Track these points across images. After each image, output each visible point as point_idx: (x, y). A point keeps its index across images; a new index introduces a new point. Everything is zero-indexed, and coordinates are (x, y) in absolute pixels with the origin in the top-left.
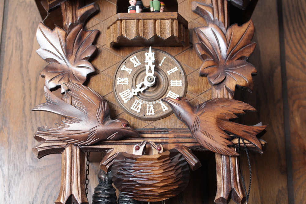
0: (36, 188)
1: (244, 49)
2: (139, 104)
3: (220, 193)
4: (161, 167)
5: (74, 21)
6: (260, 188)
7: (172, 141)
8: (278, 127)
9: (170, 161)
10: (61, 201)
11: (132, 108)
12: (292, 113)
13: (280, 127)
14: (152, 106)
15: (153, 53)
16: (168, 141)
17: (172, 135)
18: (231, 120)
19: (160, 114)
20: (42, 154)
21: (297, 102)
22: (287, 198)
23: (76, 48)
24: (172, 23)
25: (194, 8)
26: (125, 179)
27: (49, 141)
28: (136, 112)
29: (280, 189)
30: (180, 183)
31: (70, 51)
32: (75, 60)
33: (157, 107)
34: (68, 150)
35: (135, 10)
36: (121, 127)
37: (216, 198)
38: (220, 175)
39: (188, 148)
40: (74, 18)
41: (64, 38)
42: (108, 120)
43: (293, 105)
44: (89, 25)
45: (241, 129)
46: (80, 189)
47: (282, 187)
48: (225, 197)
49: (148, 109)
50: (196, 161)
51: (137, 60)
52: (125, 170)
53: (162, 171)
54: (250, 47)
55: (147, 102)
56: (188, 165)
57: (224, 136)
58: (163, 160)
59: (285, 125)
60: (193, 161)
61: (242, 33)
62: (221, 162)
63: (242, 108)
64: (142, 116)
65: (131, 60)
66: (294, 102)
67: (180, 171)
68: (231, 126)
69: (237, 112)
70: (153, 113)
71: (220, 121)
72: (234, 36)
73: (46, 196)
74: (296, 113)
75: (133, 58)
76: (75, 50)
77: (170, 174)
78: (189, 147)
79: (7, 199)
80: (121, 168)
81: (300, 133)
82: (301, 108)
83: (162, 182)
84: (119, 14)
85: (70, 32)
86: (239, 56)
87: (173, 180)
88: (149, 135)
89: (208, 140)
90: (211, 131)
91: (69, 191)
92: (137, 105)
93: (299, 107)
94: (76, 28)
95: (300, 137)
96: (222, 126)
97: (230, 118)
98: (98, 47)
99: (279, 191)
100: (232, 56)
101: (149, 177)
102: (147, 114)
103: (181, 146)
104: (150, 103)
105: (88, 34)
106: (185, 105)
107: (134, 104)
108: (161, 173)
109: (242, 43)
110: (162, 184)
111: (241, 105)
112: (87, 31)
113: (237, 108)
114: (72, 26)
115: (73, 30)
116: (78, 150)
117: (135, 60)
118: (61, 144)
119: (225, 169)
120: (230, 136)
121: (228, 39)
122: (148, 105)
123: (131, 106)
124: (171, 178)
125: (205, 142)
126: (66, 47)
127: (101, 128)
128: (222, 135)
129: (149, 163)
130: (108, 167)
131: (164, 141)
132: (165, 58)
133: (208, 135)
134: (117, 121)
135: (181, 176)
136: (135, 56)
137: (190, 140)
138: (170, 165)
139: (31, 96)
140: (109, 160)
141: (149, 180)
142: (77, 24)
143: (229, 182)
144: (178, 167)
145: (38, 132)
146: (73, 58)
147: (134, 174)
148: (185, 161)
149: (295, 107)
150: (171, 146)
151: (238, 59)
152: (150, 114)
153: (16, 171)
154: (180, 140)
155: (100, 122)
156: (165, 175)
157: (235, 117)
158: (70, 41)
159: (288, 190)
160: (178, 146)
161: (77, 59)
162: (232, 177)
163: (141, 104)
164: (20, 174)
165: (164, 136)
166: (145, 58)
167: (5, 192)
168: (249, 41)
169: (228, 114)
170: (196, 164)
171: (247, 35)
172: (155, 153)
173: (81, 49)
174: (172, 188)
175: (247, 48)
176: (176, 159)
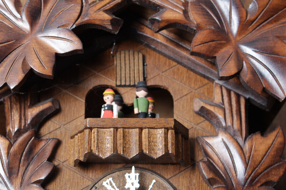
1: (271, 171)
5: (23, 125)
15: (138, 175)
23: (23, 166)
24: (166, 134)
25: (197, 108)
31: (15, 170)
32: (21, 183)
35: (112, 110)
40: (23, 121)
41: (6, 151)
44: (45, 130)
51: (114, 184)
54: (279, 167)
61: (267, 147)
65: (104, 184)
72: (255, 151)
75: (108, 181)
76: (22, 169)
84: (88, 119)
85: (15, 141)
86: (263, 181)
94: (25, 135)
98: (56, 163)
100: (252, 180)
105: (42, 144)
109: (267, 161)
112: (42, 140)
114: (19, 132)
115: (21, 139)
117: (111, 184)
121: (247, 156)
126: (9, 164)
132: (154, 181)
136: (111, 179)
142: (26, 130)
146: (19, 180)
151: (262, 185)
158: (15, 155)
161: (24, 182)
166: (125, 183)
168: (278, 158)
171: (274, 149)
173: (31, 168)
175: (275, 168)
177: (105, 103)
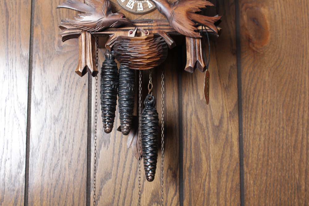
2: (132, 3)
3: (189, 63)
4: (147, 45)
7: (156, 28)
8: (231, 23)
9: (154, 41)
10: (80, 70)
11: (127, 6)
12: (241, 12)
13: (233, 23)
14: (141, 4)
16: (153, 28)
17: (155, 24)
18: (197, 13)
19: (147, 10)
20: (65, 38)
21: (245, 5)
22: (236, 71)
26: (123, 54)
27: (69, 29)
28: (130, 8)
30: (161, 56)
33: (145, 5)
34: (83, 35)
36: (120, 18)
37: (186, 67)
38: (189, 51)
39: (166, 33)
42: (110, 13)
43: (242, 7)
45: (203, 19)
46: (92, 62)
47: (233, 64)
48: (192, 66)
49: (138, 7)
50: (172, 42)
52: (122, 47)
53: (149, 48)
55: (138, 2)
56: (167, 44)
57: (192, 24)
58: (149, 40)
59: (237, 21)
60: (170, 42)
62: (190, 42)
63: (204, 5)
64: (134, 11)
66: (243, 5)
67: (161, 48)
68: (197, 17)
69: (201, 7)
70: (142, 9)
71: (189, 13)
73: (70, 72)
74: (244, 13)
77: (154, 49)
78: (168, 33)
79: (42, 74)
80: (120, 46)
81: (247, 27)
82: (248, 9)
83: (148, 55)
87: (156, 54)
88: (139, 24)
89: (180, 27)
90: (183, 20)
91: (85, 63)
92: (131, 4)
93: (246, 8)
95: (247, 30)
96: (190, 17)
97: (196, 11)
99: (231, 67)
101: (139, 52)
102: (138, 10)
103: (162, 32)
104: (140, 2)
107: (129, 3)
108: (148, 49)
110: (148, 57)
111: (203, 2)
113: (201, 4)
116: (90, 35)
118: (78, 31)
119: (192, 47)
120: (196, 24)
122: (138, 4)
123: (126, 4)
124: (155, 52)
125: (179, 28)
127: (105, 19)
128: (190, 23)
129: (139, 42)
130: (111, 46)
131: (150, 28)
133: (180, 23)
134: (116, 14)
135: (161, 51)
137: (168, 28)
138: (154, 44)
140: (112, 42)
141: (139, 54)
143: (195, 56)
144: (159, 45)
145: (62, 23)
147: (129, 50)
148: (165, 41)
149: (244, 8)
150: (155, 32)
152: (140, 10)
153: (48, 55)
154: (161, 27)
155: (105, 15)
156: (150, 50)
157: (199, 10)
159: (237, 66)
160: (160, 31)
162: (197, 53)
163: (133, 3)
164: (51, 57)
165: (150, 24)
167: (41, 69)
169: (194, 9)
170: (172, 44)
172: (143, 36)
174: (155, 59)
176: (158, 40)
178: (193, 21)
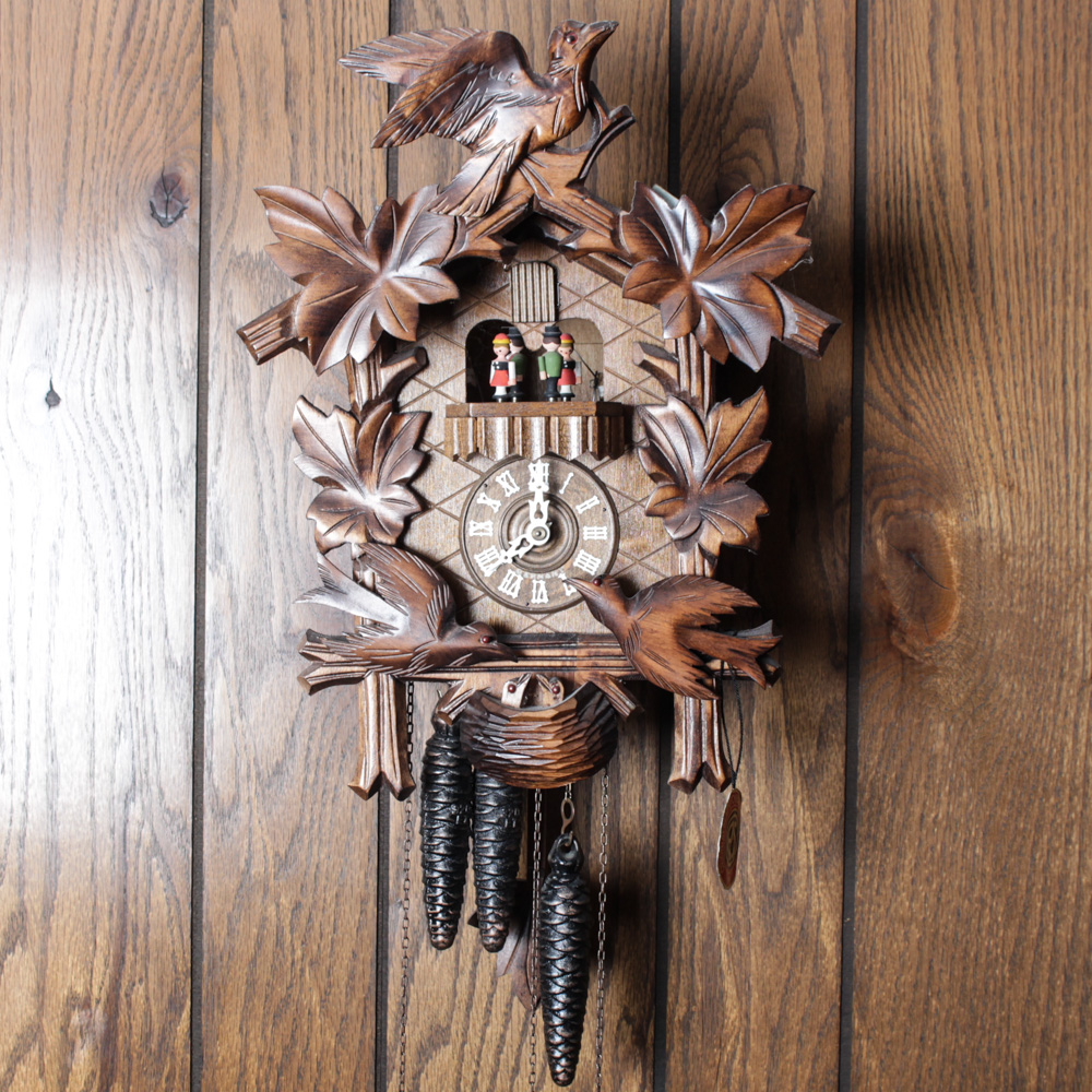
0: (298, 700)
1: (744, 458)
2: (515, 578)
3: (680, 769)
4: (557, 734)
5: (374, 394)
6: (785, 702)
7: (584, 663)
8: (834, 563)
9: (576, 721)
10: (361, 785)
11: (500, 588)
12: (870, 528)
13: (840, 563)
14: (542, 583)
15: (547, 465)
16: (576, 664)
17: (583, 652)
18: (706, 627)
19: (560, 602)
21: (883, 503)
23: (379, 455)
24: (585, 423)
25: (639, 362)
26: (488, 753)
28: (510, 597)
29: (831, 702)
30: (596, 759)
31: (367, 463)
32: (378, 483)
33: (553, 585)
35: (507, 369)
36: (479, 645)
37: (671, 779)
38: (680, 732)
39: (615, 680)
40: (374, 388)
41: (352, 436)
42: (450, 627)
43: (872, 513)
44: (406, 395)
45: (724, 646)
46: (397, 762)
47: (835, 699)
48: (688, 779)
49: (534, 591)
50: (632, 707)
51: (512, 480)
52: (487, 736)
53: (561, 742)
54: (757, 451)
55: (533, 576)
56: (617, 713)
57: (690, 661)
58: (564, 719)
59: (853, 560)
60: (625, 706)
61: (740, 422)
62: (686, 707)
63: (729, 603)
64: (522, 604)
65: (498, 479)
66: (875, 505)
67: (596, 738)
68: (703, 640)
69: (717, 610)
70: (545, 600)
71: (682, 630)
72: (722, 430)
74: (878, 530)
75: (503, 475)
76: (376, 462)
77: (576, 746)
78: (620, 677)
79: (237, 722)
80: (477, 730)
81: (884, 576)
82: (892, 518)
83: (560, 761)
84: (471, 405)
85: (364, 420)
86: (732, 474)
87: (582, 756)
88: (537, 653)
89: (657, 667)
90: (664, 651)
91: (377, 767)
92: (513, 582)
93: (886, 516)
94: (379, 409)
95: (883, 586)
96: (686, 641)
97: (703, 623)
98: (425, 448)
99: (828, 707)
100: (716, 474)
101: (534, 753)
102: (533, 601)
103: (603, 676)
104: (540, 576)
105: (405, 420)
106: (611, 596)
107: (505, 580)
108: (558, 747)
109: (738, 445)
110: (560, 766)
111: (726, 596)
112: (403, 414)
113: (719, 602)
114: (369, 406)
115: (372, 416)
116: (391, 681)
117: (508, 480)
118: (356, 669)
119: (692, 724)
120: (701, 659)
121: (710, 436)
122: (535, 582)
123: (499, 584)
124: (579, 753)
125: (651, 672)
126: (357, 453)
127: (436, 644)
128: (685, 658)
129: (534, 726)
130: (453, 716)
131: (568, 664)
132: (571, 475)
133: (657, 658)
134: (469, 628)
135: (599, 746)
136: (507, 472)
137: (621, 663)
138: (577, 729)
139: (274, 491)
140: (455, 704)
141: (533, 758)
142: (379, 401)
143: (698, 749)
144: (593, 729)
145: (308, 644)
146: (374, 478)
147: (505, 747)
148: (610, 706)
149: (878, 514)
150: (582, 677)
151: (729, 481)
152: (539, 601)
153: (252, 661)
154: (601, 662)
155: (435, 631)
156: (566, 748)
157: (713, 621)
158: (366, 439)
159: (848, 705)
160: (596, 675)
161: (382, 481)
162: (704, 739)
163: (520, 578)
164: (261, 668)
165: (568, 653)
166: (528, 477)
167: (231, 707)
168: (756, 439)
169: (699, 616)
170: (632, 712)
171: (751, 426)
172: (550, 701)
173: (390, 458)
174: (580, 769)
175: (751, 454)
176: (590, 711)
177: (495, 356)
178: (695, 652)
